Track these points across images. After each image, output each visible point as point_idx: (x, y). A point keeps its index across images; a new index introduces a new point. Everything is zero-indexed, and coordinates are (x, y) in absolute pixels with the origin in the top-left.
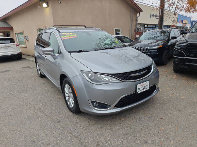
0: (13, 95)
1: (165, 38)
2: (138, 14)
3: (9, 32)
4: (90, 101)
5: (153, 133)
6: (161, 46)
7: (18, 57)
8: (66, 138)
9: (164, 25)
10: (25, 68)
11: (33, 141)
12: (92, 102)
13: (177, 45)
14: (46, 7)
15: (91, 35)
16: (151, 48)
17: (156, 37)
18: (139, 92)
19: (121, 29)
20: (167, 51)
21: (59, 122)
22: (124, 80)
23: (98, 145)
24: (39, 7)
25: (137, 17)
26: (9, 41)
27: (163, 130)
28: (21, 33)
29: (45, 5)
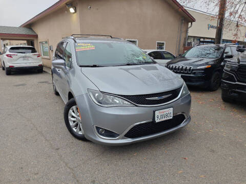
0: (18, 112)
1: (218, 56)
2: (190, 24)
3: (33, 40)
4: (95, 126)
5: (167, 175)
6: (210, 66)
7: (38, 70)
8: (58, 169)
9: (223, 40)
10: (43, 82)
11: (22, 168)
12: (98, 128)
13: (227, 65)
14: (74, 13)
15: (112, 47)
16: (195, 68)
17: (208, 54)
18: (157, 120)
19: (165, 42)
20: (218, 72)
21: (58, 149)
22: (138, 103)
23: (94, 182)
24: (66, 12)
25: (187, 29)
26: (31, 51)
27: (182, 173)
28: (46, 42)
29: (72, 10)
